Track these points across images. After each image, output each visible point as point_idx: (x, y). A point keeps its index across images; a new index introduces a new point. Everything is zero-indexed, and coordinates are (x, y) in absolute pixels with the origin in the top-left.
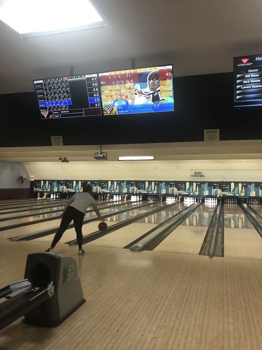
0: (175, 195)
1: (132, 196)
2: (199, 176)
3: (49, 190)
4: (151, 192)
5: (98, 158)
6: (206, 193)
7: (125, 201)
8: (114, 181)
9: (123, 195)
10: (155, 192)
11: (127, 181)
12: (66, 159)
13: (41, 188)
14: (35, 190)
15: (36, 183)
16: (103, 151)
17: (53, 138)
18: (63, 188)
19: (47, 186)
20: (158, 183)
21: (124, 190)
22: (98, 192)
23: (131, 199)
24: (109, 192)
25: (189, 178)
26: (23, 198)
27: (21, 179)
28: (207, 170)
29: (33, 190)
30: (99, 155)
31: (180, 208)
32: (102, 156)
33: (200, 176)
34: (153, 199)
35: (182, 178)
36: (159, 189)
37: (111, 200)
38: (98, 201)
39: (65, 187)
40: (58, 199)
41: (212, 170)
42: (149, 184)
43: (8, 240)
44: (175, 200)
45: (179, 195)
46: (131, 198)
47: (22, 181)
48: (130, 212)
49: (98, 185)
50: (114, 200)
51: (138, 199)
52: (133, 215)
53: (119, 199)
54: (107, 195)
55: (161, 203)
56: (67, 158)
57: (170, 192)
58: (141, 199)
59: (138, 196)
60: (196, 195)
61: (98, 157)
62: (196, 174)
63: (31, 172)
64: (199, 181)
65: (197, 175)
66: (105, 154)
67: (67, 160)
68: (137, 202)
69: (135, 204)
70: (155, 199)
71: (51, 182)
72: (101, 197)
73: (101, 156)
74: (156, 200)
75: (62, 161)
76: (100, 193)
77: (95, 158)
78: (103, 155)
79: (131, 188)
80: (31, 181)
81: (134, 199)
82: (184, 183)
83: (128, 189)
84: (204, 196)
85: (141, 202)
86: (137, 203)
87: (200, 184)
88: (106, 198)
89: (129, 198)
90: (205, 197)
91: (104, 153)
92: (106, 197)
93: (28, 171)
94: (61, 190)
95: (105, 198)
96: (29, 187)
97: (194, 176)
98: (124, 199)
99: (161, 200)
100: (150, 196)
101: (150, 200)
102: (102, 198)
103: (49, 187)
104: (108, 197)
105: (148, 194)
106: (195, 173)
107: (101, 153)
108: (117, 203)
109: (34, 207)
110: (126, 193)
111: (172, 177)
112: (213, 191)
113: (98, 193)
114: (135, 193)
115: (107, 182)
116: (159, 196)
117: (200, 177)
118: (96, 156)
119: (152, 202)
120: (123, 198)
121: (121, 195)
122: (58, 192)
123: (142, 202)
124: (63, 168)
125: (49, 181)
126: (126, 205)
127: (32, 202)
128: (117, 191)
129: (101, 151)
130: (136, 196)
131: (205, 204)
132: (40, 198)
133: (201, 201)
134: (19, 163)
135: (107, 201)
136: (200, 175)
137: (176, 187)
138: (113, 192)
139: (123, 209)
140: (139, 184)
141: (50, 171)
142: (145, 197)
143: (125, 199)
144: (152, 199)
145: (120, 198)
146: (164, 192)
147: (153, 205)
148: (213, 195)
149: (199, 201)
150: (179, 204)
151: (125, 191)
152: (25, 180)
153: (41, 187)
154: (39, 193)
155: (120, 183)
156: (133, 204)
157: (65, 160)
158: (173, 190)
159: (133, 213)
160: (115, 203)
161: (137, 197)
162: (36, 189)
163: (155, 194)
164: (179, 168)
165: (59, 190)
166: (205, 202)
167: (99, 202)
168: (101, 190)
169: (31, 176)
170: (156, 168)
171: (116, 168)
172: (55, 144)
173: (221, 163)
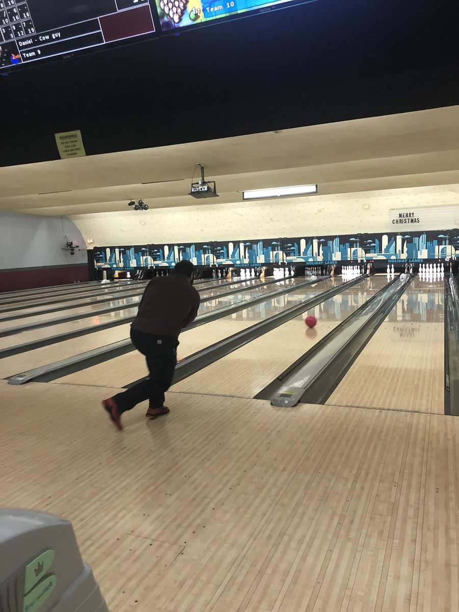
0: (359, 262)
1: (275, 269)
2: (407, 221)
3: (121, 265)
4: (311, 260)
5: (198, 194)
6: (423, 254)
7: (263, 280)
8: (239, 242)
9: (257, 267)
10: (320, 259)
11: (263, 241)
12: (143, 203)
13: (108, 263)
14: (97, 266)
15: (96, 253)
16: (206, 179)
17: (61, 138)
18: (146, 260)
19: (118, 258)
20: (325, 241)
21: (259, 259)
22: (211, 264)
23: (273, 275)
24: (231, 263)
25: (387, 228)
26: (77, 282)
27: (70, 248)
28: (425, 207)
29: (94, 266)
30: (200, 188)
31: (370, 287)
32: (206, 189)
33: (410, 220)
34: (316, 272)
35: (372, 228)
36: (327, 253)
37: (236, 279)
38: (211, 281)
39: (149, 258)
40: (141, 280)
41: (434, 206)
42: (307, 244)
43: (5, 380)
44: (359, 271)
45: (368, 261)
46: (274, 273)
47: (72, 250)
48: (273, 300)
49: (210, 251)
50: (243, 278)
51: (287, 273)
52: (280, 304)
53: (251, 275)
54: (227, 270)
55: (332, 279)
56: (145, 202)
57: (349, 257)
58: (293, 273)
59: (287, 269)
60: (402, 260)
61: (198, 192)
62: (402, 218)
63: (86, 233)
64: (409, 231)
65: (404, 219)
66: (211, 186)
67: (145, 205)
68: (284, 279)
69: (282, 283)
70: (320, 272)
71: (124, 250)
72: (217, 272)
73: (204, 188)
74: (322, 274)
75: (136, 209)
76: (214, 266)
77: (192, 194)
78: (208, 188)
79: (272, 254)
80: (89, 251)
81: (278, 274)
82: (379, 236)
83: (267, 256)
84: (419, 261)
85: (293, 279)
86: (285, 282)
87: (410, 238)
88: (226, 275)
89: (269, 273)
90: (420, 263)
91: (209, 182)
92: (227, 273)
93: (81, 232)
94: (142, 264)
95: (224, 274)
96: (85, 260)
97: (397, 222)
98: (260, 275)
99: (332, 273)
100: (310, 266)
101: (311, 274)
102: (220, 275)
103: (122, 259)
104: (230, 273)
105: (305, 262)
106: (400, 215)
107: (204, 183)
108: (248, 283)
109: (99, 298)
110: (263, 265)
111: (352, 227)
112: (438, 250)
113: (211, 266)
114: (280, 264)
115: (225, 244)
116: (327, 265)
117: (410, 224)
118: (193, 191)
119: (314, 278)
120: (258, 274)
121: (254, 267)
122: (138, 268)
123: (296, 279)
124: (143, 223)
125: (119, 247)
126: (265, 287)
127: (94, 288)
128: (246, 261)
129: (203, 179)
130: (283, 269)
131: (420, 277)
132: (106, 280)
133: (411, 272)
134: (63, 217)
135: (228, 280)
136: (410, 218)
137: (362, 245)
138: (238, 262)
139: (259, 294)
140: (288, 244)
141: (121, 230)
142: (300, 270)
143: (263, 274)
144: (313, 273)
145: (253, 273)
146: (337, 256)
147: (316, 284)
148: (437, 257)
149: (408, 270)
150: (368, 279)
151: (261, 259)
152: (76, 249)
153: (108, 260)
154: (105, 272)
155: (250, 245)
156: (278, 283)
157: (141, 206)
158: (355, 253)
159: (278, 302)
160: (244, 284)
161: (285, 271)
162: (98, 264)
163: (320, 263)
164: (366, 207)
165: (140, 264)
166: (419, 272)
167: (215, 284)
168: (215, 261)
169: (87, 241)
170: (320, 211)
171: (242, 216)
172: (68, 153)
173: (452, 191)
